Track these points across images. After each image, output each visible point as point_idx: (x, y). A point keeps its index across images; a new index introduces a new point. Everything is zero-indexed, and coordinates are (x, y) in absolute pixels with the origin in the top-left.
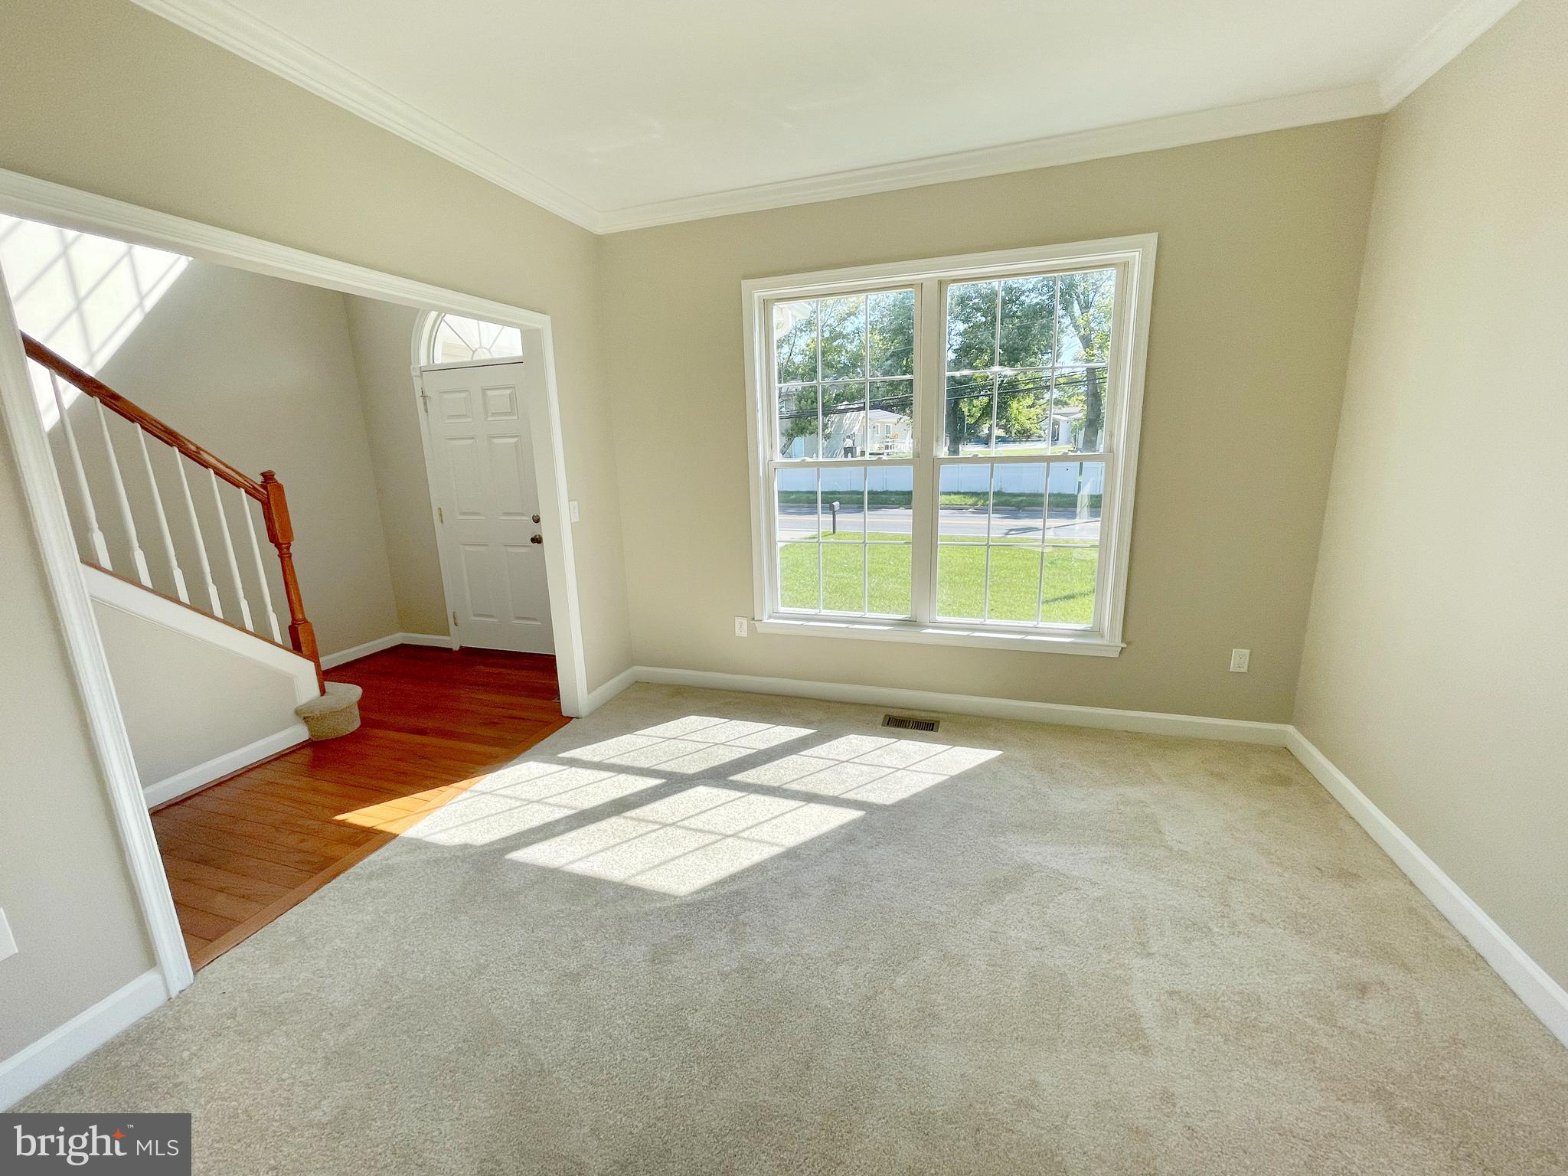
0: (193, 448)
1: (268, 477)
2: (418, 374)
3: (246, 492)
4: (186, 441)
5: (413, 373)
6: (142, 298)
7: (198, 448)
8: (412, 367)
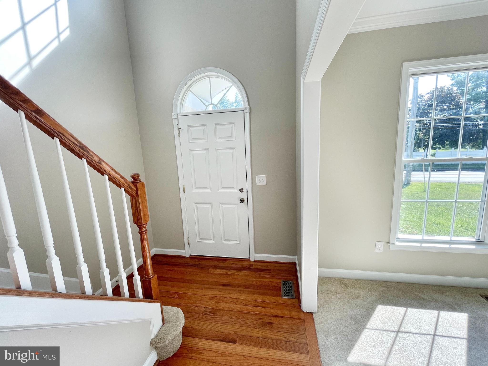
0: (97, 160)
1: (135, 178)
2: (176, 117)
3: (126, 191)
4: (92, 154)
5: (173, 117)
6: (59, 34)
7: (100, 159)
8: (173, 114)
